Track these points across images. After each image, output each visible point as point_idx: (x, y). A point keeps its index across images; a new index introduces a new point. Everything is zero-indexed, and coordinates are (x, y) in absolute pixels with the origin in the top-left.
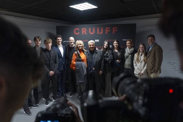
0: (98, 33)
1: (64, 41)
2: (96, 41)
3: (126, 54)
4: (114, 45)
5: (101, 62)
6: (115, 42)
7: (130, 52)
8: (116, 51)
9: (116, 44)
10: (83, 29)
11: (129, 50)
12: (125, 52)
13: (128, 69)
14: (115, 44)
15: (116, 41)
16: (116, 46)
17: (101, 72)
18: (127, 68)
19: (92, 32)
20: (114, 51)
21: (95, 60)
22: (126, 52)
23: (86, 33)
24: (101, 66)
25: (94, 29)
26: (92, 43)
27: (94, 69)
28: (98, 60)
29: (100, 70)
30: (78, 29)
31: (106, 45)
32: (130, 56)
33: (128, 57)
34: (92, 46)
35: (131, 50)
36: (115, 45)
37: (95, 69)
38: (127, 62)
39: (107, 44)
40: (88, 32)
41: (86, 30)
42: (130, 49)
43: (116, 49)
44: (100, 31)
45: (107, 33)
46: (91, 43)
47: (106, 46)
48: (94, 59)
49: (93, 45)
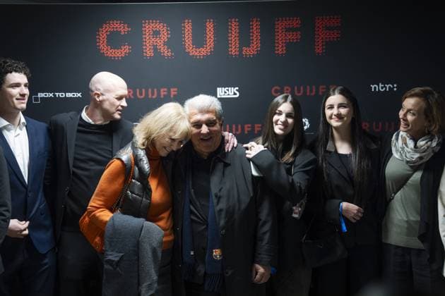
0: (233, 50)
1: (41, 95)
2: (221, 92)
3: (394, 167)
4: (328, 112)
5: (257, 214)
6: (335, 99)
7: (417, 155)
8: (343, 149)
9: (340, 106)
10: (149, 27)
11: (411, 144)
12: (390, 154)
13: (406, 251)
14: (331, 107)
15: (342, 93)
16: (339, 117)
17: (261, 270)
18: (397, 247)
19: (199, 41)
20: (329, 147)
21: (222, 205)
22: (396, 155)
23: (166, 52)
24: (255, 239)
25: (210, 26)
26: (208, 112)
27: (217, 253)
28: (239, 201)
29: (254, 260)
30: (123, 29)
31: (282, 118)
32: (417, 176)
33: (402, 182)
34: (205, 129)
35: (421, 143)
36: (335, 111)
37: (223, 254)
38: (402, 211)
39: (288, 115)
40: (175, 42)
41: (165, 36)
42: (415, 140)
43: (343, 139)
44: (245, 40)
45: (280, 49)
46: (202, 111)
47: (285, 124)
48: (219, 198)
49: (210, 123)
